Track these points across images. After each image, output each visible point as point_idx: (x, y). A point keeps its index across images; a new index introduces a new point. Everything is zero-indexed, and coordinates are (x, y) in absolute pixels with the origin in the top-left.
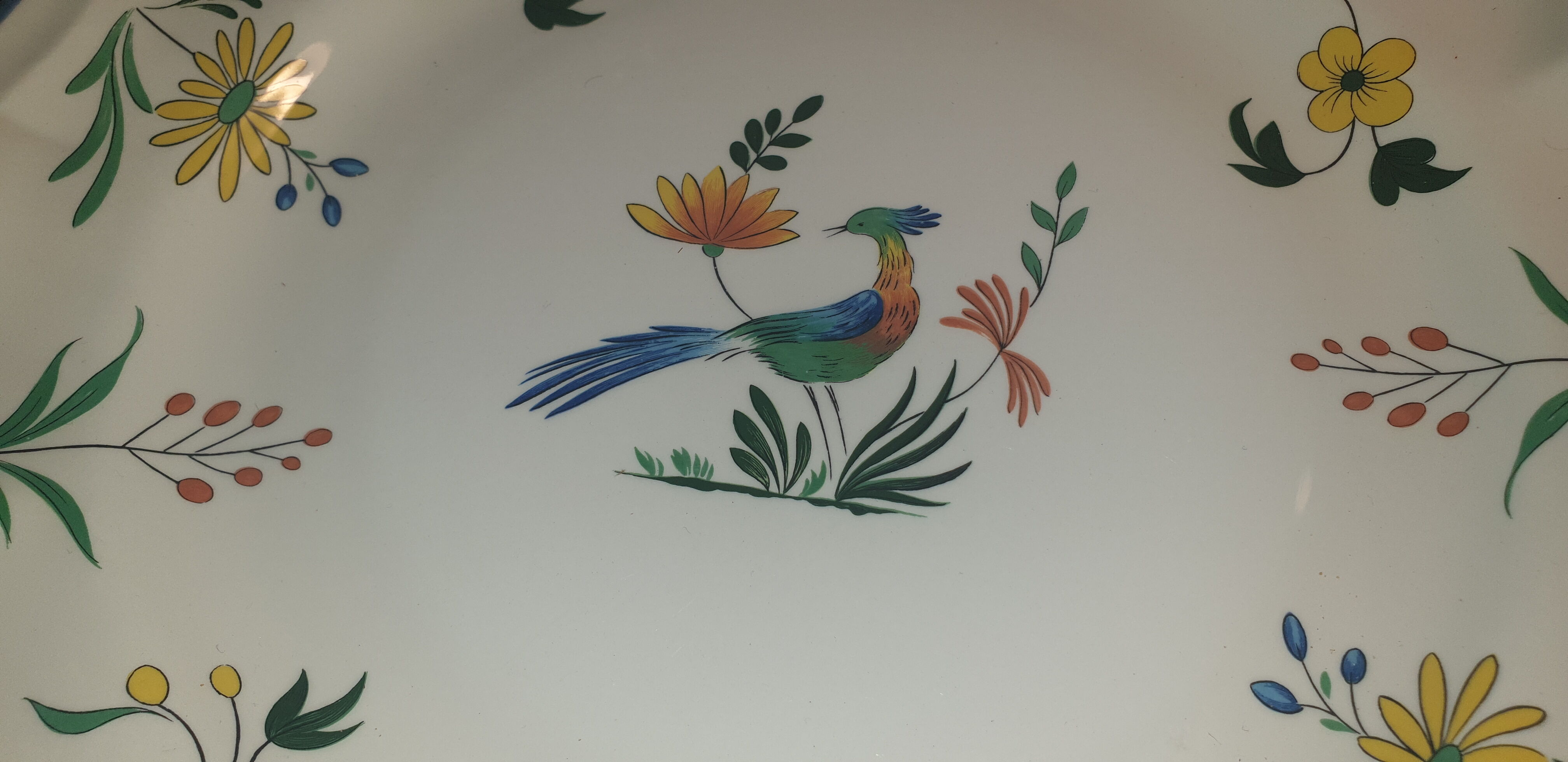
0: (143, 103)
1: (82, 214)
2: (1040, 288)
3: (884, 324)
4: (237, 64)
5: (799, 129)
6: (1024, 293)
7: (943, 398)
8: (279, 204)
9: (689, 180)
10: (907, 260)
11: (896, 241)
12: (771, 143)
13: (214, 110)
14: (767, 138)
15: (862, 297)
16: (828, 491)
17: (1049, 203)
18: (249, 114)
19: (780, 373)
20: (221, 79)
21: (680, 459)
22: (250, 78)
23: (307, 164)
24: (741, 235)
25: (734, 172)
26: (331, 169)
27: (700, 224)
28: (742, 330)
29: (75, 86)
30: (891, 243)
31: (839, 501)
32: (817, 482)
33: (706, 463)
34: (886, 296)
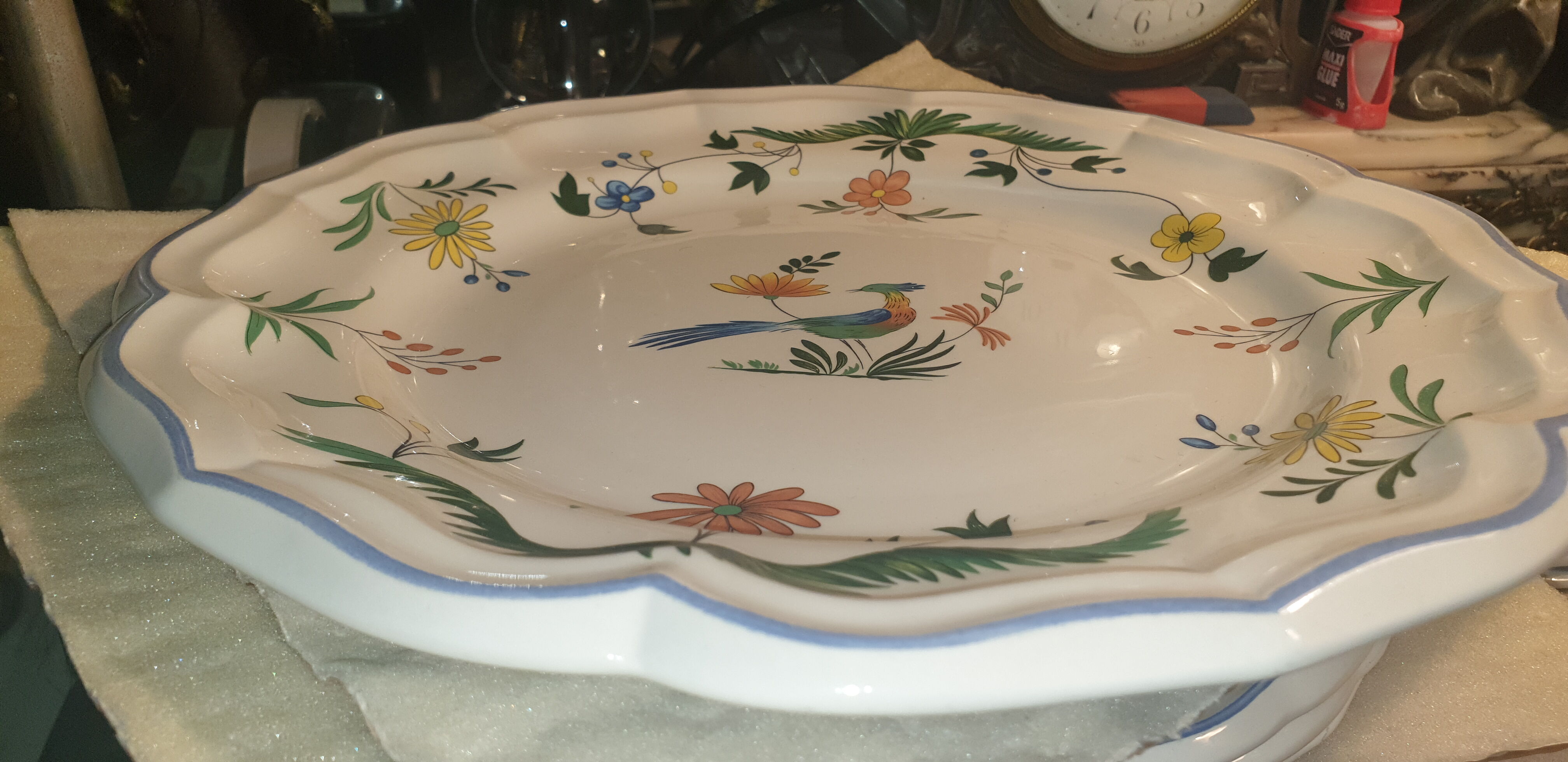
0: (386, 216)
1: (342, 248)
2: (997, 307)
3: (892, 320)
4: (449, 215)
5: (826, 261)
6: (986, 309)
7: (937, 342)
8: (466, 280)
9: (752, 276)
10: (905, 299)
11: (896, 294)
12: (807, 265)
13: (432, 228)
14: (804, 264)
15: (877, 311)
16: (862, 372)
17: (996, 282)
18: (453, 236)
19: (822, 336)
20: (439, 218)
21: (754, 364)
22: (456, 221)
23: (487, 269)
24: (790, 293)
25: (782, 274)
26: (504, 273)
27: (761, 289)
28: (794, 322)
30: (893, 295)
31: (870, 375)
32: (853, 370)
33: (773, 365)
34: (894, 311)
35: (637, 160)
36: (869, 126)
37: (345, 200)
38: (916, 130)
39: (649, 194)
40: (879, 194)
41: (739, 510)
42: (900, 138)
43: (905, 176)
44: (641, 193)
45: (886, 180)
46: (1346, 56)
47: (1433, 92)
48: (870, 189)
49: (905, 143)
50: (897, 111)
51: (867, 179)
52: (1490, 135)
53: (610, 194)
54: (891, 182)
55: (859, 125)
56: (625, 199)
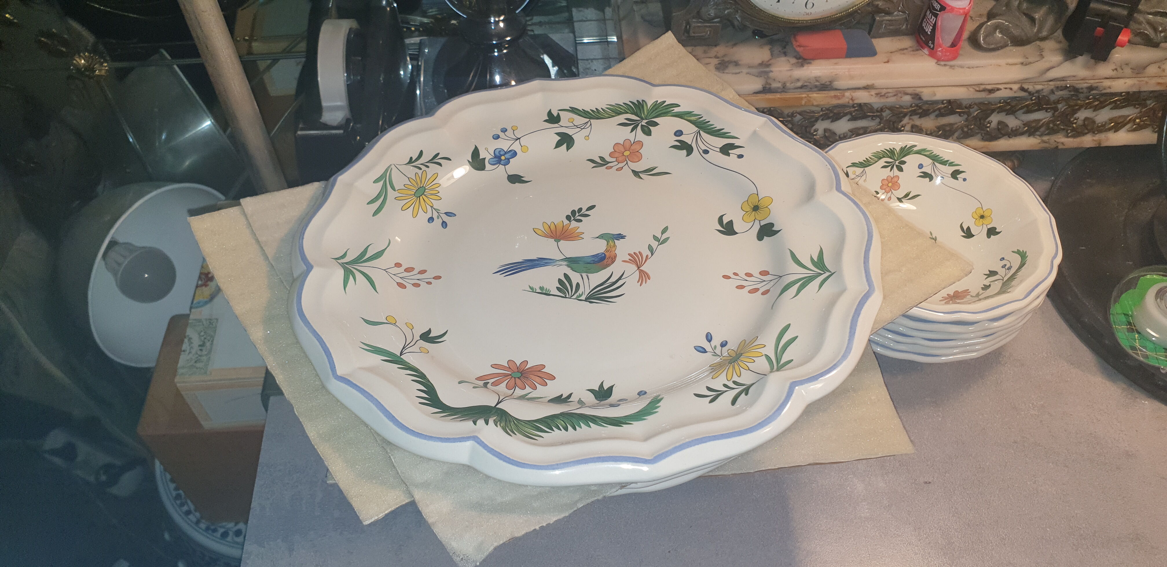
0: (393, 188)
1: (376, 213)
2: (652, 255)
3: (606, 260)
4: (421, 182)
5: (587, 213)
6: (647, 256)
7: (620, 279)
8: (429, 221)
9: (553, 223)
10: (615, 246)
11: (612, 241)
12: (578, 216)
13: (414, 193)
14: (577, 214)
15: (600, 254)
16: (583, 298)
17: (659, 235)
18: (423, 196)
19: (573, 271)
20: (416, 186)
21: (541, 288)
22: (424, 186)
23: (438, 212)
24: (568, 237)
25: (566, 222)
26: (445, 214)
27: (554, 233)
28: (564, 260)
29: (376, 181)
30: (610, 242)
31: (586, 300)
32: (580, 296)
33: (549, 290)
34: (607, 254)
35: (509, 133)
36: (629, 107)
37: (375, 182)
38: (651, 114)
39: (515, 154)
40: (627, 153)
41: (520, 375)
42: (642, 119)
43: (641, 144)
44: (510, 154)
45: (632, 145)
46: (936, 18)
47: (995, 33)
48: (623, 150)
49: (644, 123)
50: (643, 101)
51: (622, 144)
52: (1022, 64)
53: (495, 157)
54: (632, 148)
55: (624, 105)
56: (503, 158)
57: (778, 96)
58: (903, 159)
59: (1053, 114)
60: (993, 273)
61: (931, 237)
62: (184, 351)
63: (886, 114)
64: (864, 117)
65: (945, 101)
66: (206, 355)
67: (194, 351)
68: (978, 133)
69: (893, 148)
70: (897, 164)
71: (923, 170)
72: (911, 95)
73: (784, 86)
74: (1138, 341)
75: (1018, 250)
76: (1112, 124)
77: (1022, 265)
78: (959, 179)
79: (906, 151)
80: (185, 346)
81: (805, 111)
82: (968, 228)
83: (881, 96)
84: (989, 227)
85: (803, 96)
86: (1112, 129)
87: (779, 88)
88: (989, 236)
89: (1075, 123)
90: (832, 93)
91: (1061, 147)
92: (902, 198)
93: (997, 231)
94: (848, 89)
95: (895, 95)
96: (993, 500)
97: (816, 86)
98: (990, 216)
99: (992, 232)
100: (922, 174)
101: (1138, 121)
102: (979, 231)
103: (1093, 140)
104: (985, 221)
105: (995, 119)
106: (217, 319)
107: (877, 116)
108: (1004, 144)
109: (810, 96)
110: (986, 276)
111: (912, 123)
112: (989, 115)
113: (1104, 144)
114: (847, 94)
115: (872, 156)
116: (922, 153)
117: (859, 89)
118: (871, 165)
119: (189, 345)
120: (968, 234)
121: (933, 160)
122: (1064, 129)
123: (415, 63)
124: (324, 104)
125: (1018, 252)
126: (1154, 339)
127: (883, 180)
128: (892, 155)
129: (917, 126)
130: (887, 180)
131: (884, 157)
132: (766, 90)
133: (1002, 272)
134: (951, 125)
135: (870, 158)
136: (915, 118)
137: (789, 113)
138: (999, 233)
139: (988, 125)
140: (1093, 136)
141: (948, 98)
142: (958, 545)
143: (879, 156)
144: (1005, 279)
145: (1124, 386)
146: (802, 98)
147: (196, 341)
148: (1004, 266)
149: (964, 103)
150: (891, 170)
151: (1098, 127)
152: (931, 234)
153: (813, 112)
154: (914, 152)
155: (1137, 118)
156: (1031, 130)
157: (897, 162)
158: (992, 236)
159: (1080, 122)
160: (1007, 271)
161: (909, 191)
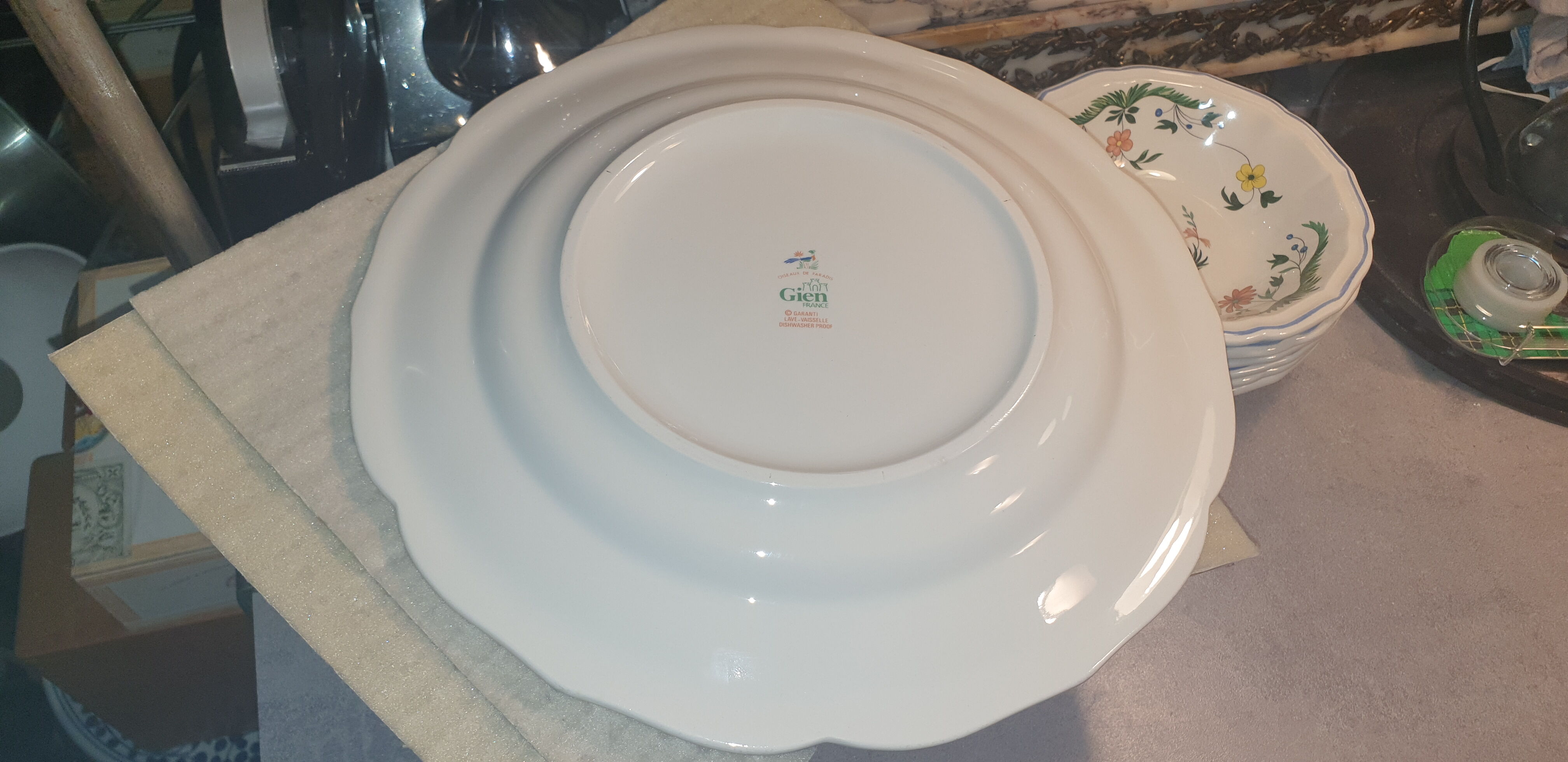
57: (953, 30)
58: (1135, 105)
59: (1317, 16)
60: (1280, 259)
61: (1185, 214)
62: (77, 524)
63: (1101, 41)
64: (1071, 47)
65: (1181, 14)
66: (116, 525)
67: (93, 522)
68: (1220, 53)
69: (1120, 91)
70: (1126, 112)
71: (1163, 117)
72: (1134, 9)
73: (961, 16)
74: (1466, 326)
75: (1311, 222)
76: (1390, 22)
77: (1322, 245)
78: (1213, 125)
79: (1138, 93)
80: (77, 515)
81: (991, 48)
82: (1234, 195)
83: (1095, 15)
84: (1263, 191)
85: (989, 26)
86: (1389, 28)
87: (953, 18)
88: (1264, 205)
89: (1345, 26)
90: (1028, 18)
91: (1325, 59)
92: (1137, 161)
93: (1275, 196)
94: (1050, 10)
95: (1114, 12)
96: (1318, 575)
97: (1005, 10)
98: (1262, 176)
99: (1268, 198)
100: (1161, 124)
101: (1421, 13)
102: (1250, 198)
103: (1366, 46)
104: (1257, 183)
105: (1242, 31)
106: (121, 465)
107: (1087, 45)
108: (1254, 64)
109: (997, 25)
110: (1272, 264)
111: (1133, 48)
112: (1236, 27)
113: (1380, 49)
114: (1049, 17)
115: (1093, 105)
116: (1160, 94)
117: (1064, 7)
118: (1093, 118)
119: (84, 514)
120: (1234, 204)
121: (1176, 102)
122: (1329, 35)
123: (369, 16)
124: (247, 109)
125: (1312, 225)
126: (1484, 318)
127: (1110, 138)
128: (1118, 101)
129: (1140, 52)
130: (1114, 137)
131: (1108, 105)
132: (936, 23)
133: (1294, 256)
134: (1186, 45)
135: (1090, 108)
136: (1139, 40)
137: (968, 53)
138: (1279, 198)
139: (1235, 40)
140: (1365, 41)
141: (1183, 8)
142: (1287, 647)
143: (1101, 104)
144: (1303, 266)
145: (1448, 386)
146: (986, 30)
147: (94, 507)
148: (1295, 248)
149: (1205, 13)
150: (1119, 123)
151: (1373, 27)
152: (1184, 209)
153: (1003, 48)
154: (1148, 94)
155: (1421, 10)
156: (1288, 40)
157: (1127, 110)
158: (1269, 204)
159: (1350, 23)
160: (1302, 254)
161: (1146, 149)
